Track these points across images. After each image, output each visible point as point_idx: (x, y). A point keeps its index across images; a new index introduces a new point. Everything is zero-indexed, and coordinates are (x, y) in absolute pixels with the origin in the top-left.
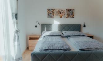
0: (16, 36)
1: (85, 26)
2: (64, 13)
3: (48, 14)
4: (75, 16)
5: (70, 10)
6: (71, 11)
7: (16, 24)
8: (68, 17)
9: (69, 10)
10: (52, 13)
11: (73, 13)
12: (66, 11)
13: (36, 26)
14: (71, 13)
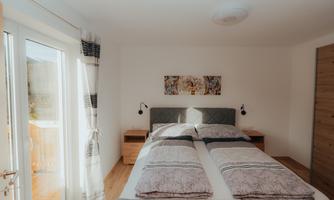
0: (94, 142)
1: (244, 113)
2: (200, 84)
3: (166, 87)
4: (222, 92)
5: (213, 78)
6: (215, 81)
7: (92, 117)
8: (208, 93)
9: (209, 79)
10: (175, 84)
11: (218, 84)
12: (203, 80)
13: (141, 112)
14: (213, 85)
